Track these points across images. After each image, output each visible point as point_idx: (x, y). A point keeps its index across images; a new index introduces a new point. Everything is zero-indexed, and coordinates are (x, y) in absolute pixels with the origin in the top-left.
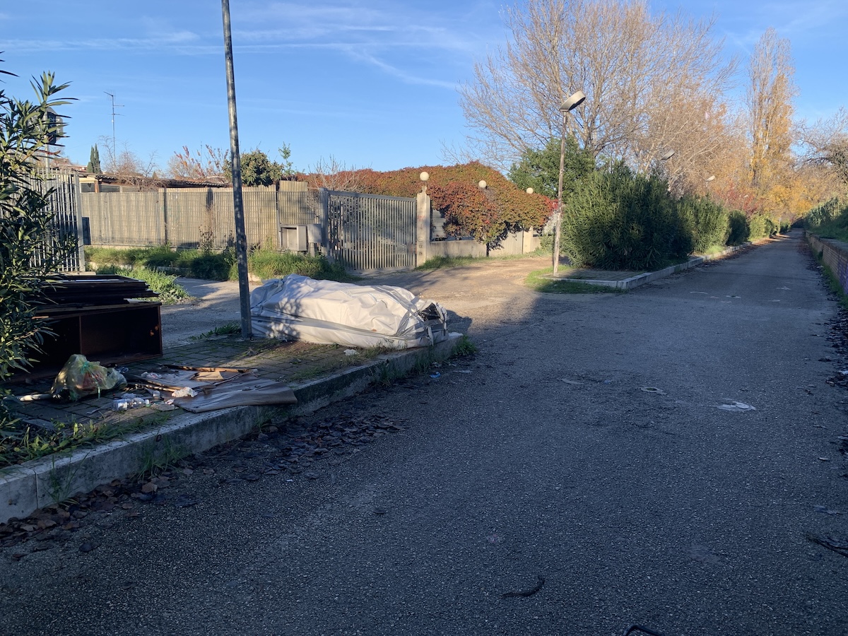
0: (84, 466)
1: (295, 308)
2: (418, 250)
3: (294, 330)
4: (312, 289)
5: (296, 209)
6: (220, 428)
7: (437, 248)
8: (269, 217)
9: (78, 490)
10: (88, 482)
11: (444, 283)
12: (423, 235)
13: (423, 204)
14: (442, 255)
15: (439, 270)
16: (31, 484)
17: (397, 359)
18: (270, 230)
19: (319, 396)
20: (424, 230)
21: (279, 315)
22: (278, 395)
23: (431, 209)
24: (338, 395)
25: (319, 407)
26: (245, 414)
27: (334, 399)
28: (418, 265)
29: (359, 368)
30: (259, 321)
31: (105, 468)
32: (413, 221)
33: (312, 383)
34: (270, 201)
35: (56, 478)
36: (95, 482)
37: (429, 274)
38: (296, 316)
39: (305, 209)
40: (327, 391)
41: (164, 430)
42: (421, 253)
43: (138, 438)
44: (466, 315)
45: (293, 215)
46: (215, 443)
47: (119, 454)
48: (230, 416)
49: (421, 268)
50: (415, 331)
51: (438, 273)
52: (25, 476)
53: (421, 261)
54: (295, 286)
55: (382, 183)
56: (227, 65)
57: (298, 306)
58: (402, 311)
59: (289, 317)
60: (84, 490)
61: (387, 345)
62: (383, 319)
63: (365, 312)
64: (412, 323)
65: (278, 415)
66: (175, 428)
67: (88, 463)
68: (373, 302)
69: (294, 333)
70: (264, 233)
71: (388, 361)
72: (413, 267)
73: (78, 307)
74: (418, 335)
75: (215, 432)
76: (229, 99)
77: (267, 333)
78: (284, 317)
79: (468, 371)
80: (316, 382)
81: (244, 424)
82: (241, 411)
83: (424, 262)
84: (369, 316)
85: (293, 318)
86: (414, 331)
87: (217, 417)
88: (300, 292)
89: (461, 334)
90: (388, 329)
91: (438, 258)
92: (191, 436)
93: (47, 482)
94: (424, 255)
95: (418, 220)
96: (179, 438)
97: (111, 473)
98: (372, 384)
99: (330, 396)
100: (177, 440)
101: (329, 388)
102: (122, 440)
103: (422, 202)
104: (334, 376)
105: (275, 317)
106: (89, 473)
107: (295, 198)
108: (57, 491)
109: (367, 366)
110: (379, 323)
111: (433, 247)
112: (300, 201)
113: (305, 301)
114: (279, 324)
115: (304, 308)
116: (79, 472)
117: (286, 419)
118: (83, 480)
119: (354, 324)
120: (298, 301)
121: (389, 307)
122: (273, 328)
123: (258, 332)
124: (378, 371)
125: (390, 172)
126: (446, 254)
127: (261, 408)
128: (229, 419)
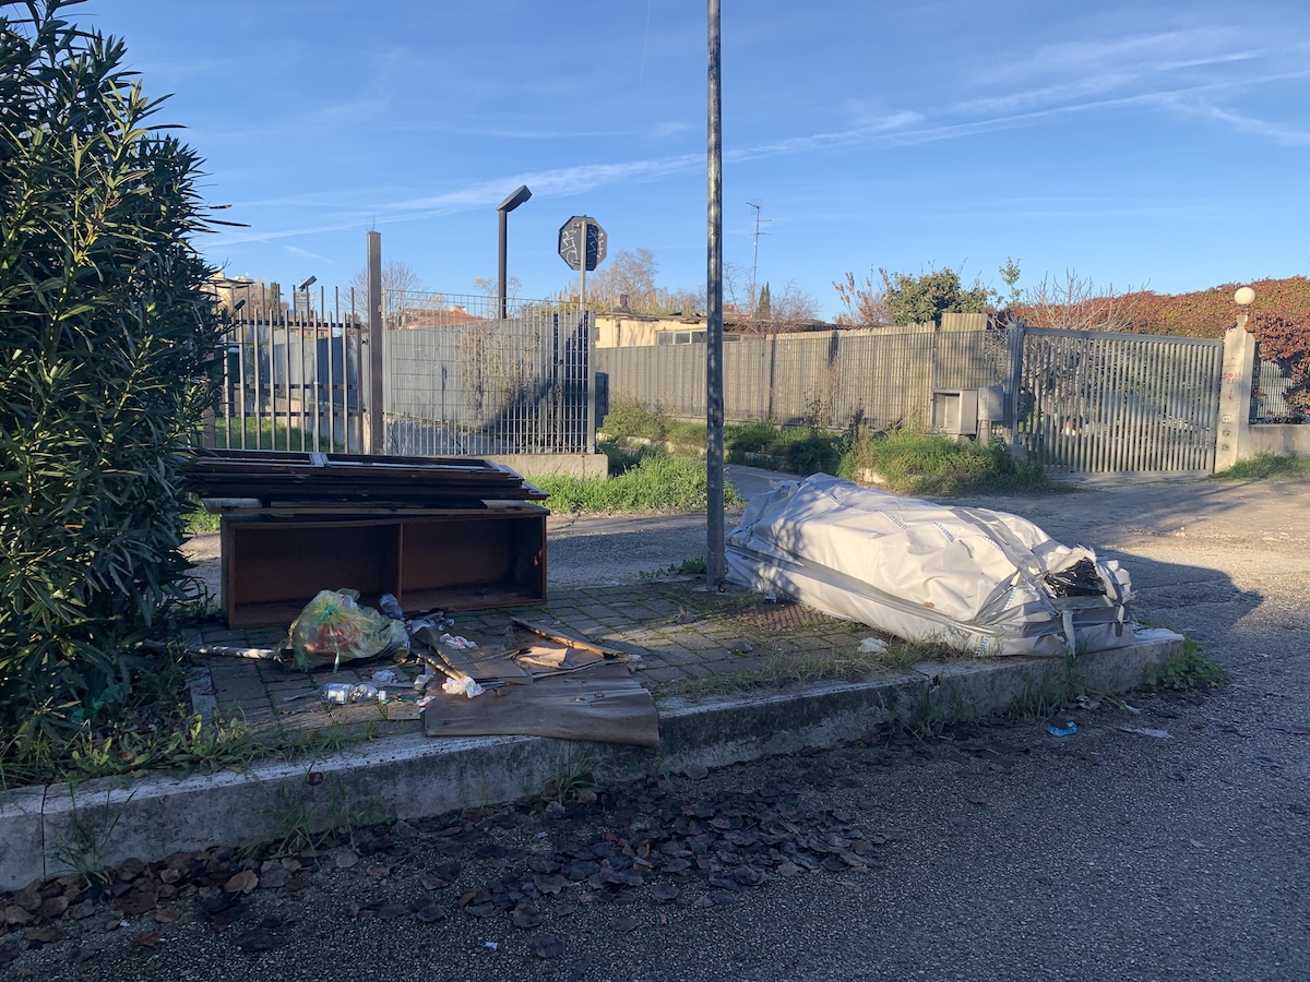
0: (145, 811)
1: (793, 539)
2: (1221, 439)
3: (791, 582)
4: (837, 505)
5: (964, 362)
6: (467, 775)
7: (1267, 439)
8: (921, 376)
9: (129, 855)
10: (152, 842)
11: (1253, 509)
12: (1233, 410)
13: (1238, 351)
14: (1278, 452)
15: (1263, 481)
16: (32, 829)
17: (965, 678)
18: (920, 397)
19: (730, 737)
20: (1237, 401)
21: (772, 549)
22: (620, 722)
23: (1257, 360)
24: (786, 742)
25: (730, 760)
26: (534, 752)
27: (773, 747)
28: (1218, 469)
29: (849, 687)
30: (745, 558)
31: (192, 820)
32: (1214, 384)
33: (714, 707)
34: (923, 349)
35: (84, 827)
36: (168, 845)
37: (1234, 488)
38: (796, 556)
39: (977, 361)
40: (755, 727)
41: (333, 764)
42: (1226, 447)
43: (269, 773)
44: (1256, 586)
45: (959, 371)
46: (454, 802)
47: (223, 800)
48: (493, 753)
49: (1223, 475)
50: (1024, 619)
51: (1258, 487)
52: (22, 813)
53: (1225, 461)
54: (807, 497)
55: (1172, 316)
56: (709, 87)
57: (798, 536)
58: (1004, 569)
59: (786, 555)
60: (145, 857)
61: (949, 639)
62: (953, 582)
63: (913, 563)
64: (1018, 598)
65: (620, 766)
66: (358, 762)
67: (153, 808)
68: (942, 542)
69: (791, 589)
70: (910, 402)
71: (936, 680)
72: (1208, 472)
73: (394, 508)
74: (1030, 629)
75: (455, 783)
76: (709, 151)
77: (753, 580)
78: (779, 554)
79: (1160, 734)
80: (724, 705)
81: (530, 774)
82: (522, 746)
83: (1232, 464)
84: (920, 573)
85: (791, 559)
86: (1022, 619)
87: (460, 753)
88: (810, 509)
89: (1181, 637)
90: (957, 606)
91: (1265, 459)
92: (395, 784)
93: (64, 831)
94: (1233, 450)
95: (1224, 382)
96: (366, 784)
97: (206, 831)
98: (884, 727)
99: (764, 741)
100: (361, 788)
101: (763, 723)
102: (244, 770)
103: (1236, 346)
104: (777, 699)
105: (765, 552)
106: (155, 826)
107: (965, 342)
108: (84, 851)
109: (873, 685)
110: (940, 590)
111: (1257, 436)
112: (972, 348)
113: (809, 528)
114: (771, 567)
115: (806, 541)
116: (134, 822)
117: (640, 775)
118: (140, 837)
119: (888, 584)
120: (798, 526)
121: (977, 557)
122: (761, 572)
123: (741, 578)
124: (904, 698)
125: (1188, 295)
126: (1287, 449)
127: (574, 746)
128: (490, 760)
